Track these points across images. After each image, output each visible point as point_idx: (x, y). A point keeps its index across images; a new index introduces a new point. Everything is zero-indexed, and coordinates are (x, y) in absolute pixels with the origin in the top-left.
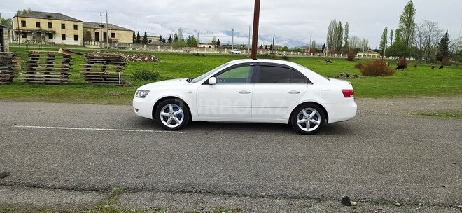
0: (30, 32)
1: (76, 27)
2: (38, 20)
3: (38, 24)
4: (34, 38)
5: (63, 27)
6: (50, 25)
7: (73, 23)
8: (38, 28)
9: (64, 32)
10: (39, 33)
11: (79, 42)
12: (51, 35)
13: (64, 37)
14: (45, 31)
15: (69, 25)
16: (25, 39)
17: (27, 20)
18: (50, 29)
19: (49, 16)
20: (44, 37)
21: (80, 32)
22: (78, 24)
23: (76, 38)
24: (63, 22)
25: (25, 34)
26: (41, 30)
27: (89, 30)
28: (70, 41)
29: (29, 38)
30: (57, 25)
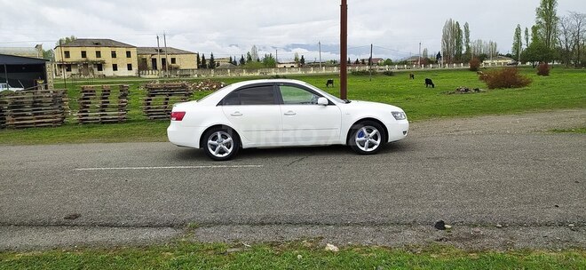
0: (75, 64)
1: (128, 54)
2: (84, 49)
3: (84, 54)
4: (80, 70)
5: (114, 55)
6: (98, 54)
7: (125, 50)
8: (84, 59)
9: (115, 61)
10: (86, 65)
11: (134, 72)
12: (100, 66)
13: (115, 67)
14: (93, 62)
15: (121, 52)
16: (69, 73)
17: (70, 49)
18: (99, 59)
19: (97, 43)
20: (92, 69)
21: (134, 60)
22: (131, 50)
23: (130, 67)
24: (113, 49)
25: (69, 67)
26: (87, 60)
27: (144, 57)
28: (123, 71)
29: (74, 71)
30: (106, 53)
